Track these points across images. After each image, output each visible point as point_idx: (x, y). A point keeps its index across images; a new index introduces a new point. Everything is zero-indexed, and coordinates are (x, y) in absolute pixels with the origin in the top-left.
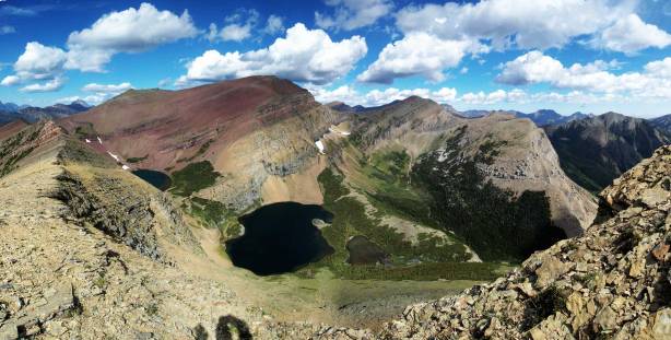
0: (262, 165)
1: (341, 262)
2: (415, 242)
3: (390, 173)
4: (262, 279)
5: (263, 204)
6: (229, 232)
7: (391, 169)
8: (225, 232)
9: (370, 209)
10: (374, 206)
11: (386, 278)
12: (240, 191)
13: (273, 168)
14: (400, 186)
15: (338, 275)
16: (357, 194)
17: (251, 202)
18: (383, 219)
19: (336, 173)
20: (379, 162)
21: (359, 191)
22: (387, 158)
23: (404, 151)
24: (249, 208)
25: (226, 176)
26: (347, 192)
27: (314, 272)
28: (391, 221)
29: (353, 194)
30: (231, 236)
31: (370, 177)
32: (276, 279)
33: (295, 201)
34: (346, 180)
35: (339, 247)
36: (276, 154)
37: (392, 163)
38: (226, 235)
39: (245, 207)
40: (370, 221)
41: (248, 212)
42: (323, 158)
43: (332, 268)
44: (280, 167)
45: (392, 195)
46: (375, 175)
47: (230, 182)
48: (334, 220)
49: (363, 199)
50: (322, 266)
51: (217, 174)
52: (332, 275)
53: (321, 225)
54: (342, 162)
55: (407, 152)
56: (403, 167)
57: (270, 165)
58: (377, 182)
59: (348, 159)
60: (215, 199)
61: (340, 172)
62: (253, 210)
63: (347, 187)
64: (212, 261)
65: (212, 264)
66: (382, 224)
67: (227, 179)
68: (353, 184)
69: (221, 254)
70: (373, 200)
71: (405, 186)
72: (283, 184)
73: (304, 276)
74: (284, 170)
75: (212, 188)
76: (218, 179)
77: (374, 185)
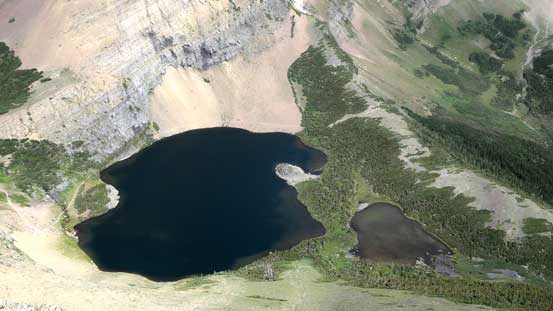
0: (147, 45)
1: (338, 252)
2: (513, 233)
3: (471, 68)
4: (167, 287)
5: (157, 137)
6: (80, 204)
7: (476, 58)
8: (71, 205)
9: (411, 149)
10: (425, 142)
11: (436, 293)
12: (96, 109)
13: (178, 50)
14: (496, 102)
15: (330, 276)
16: (382, 113)
17: (126, 133)
18: (443, 173)
19: (334, 62)
20: (446, 38)
21: (390, 106)
22: (468, 29)
23: (517, 15)
24: (126, 146)
25: (55, 76)
26: (360, 105)
27: (279, 269)
28: (461, 181)
29: (372, 111)
30: (86, 215)
31: (418, 73)
32: (196, 284)
33: (235, 124)
34: (358, 79)
35: (335, 224)
36: (183, 15)
37: (481, 44)
38: (74, 213)
39: (116, 146)
40: (410, 175)
41: (123, 157)
42: (301, 23)
43: (317, 262)
44: (196, 45)
45: (470, 121)
46: (432, 70)
47: (69, 91)
48: (326, 168)
49: (396, 125)
50: (298, 257)
51: (32, 75)
52: (319, 275)
53: (294, 175)
54: (352, 35)
55: (527, 17)
56: (509, 56)
57: (168, 42)
58: (435, 88)
59: (366, 25)
60: (34, 137)
61: (346, 58)
62: (134, 150)
63: (360, 93)
64: (49, 270)
65: (48, 277)
66: (438, 184)
67: (60, 85)
68: (375, 89)
69: (67, 253)
70: (421, 128)
71: (508, 104)
72: (204, 88)
73: (259, 276)
74: (205, 52)
75: (23, 112)
76: (36, 85)
77: (428, 94)
